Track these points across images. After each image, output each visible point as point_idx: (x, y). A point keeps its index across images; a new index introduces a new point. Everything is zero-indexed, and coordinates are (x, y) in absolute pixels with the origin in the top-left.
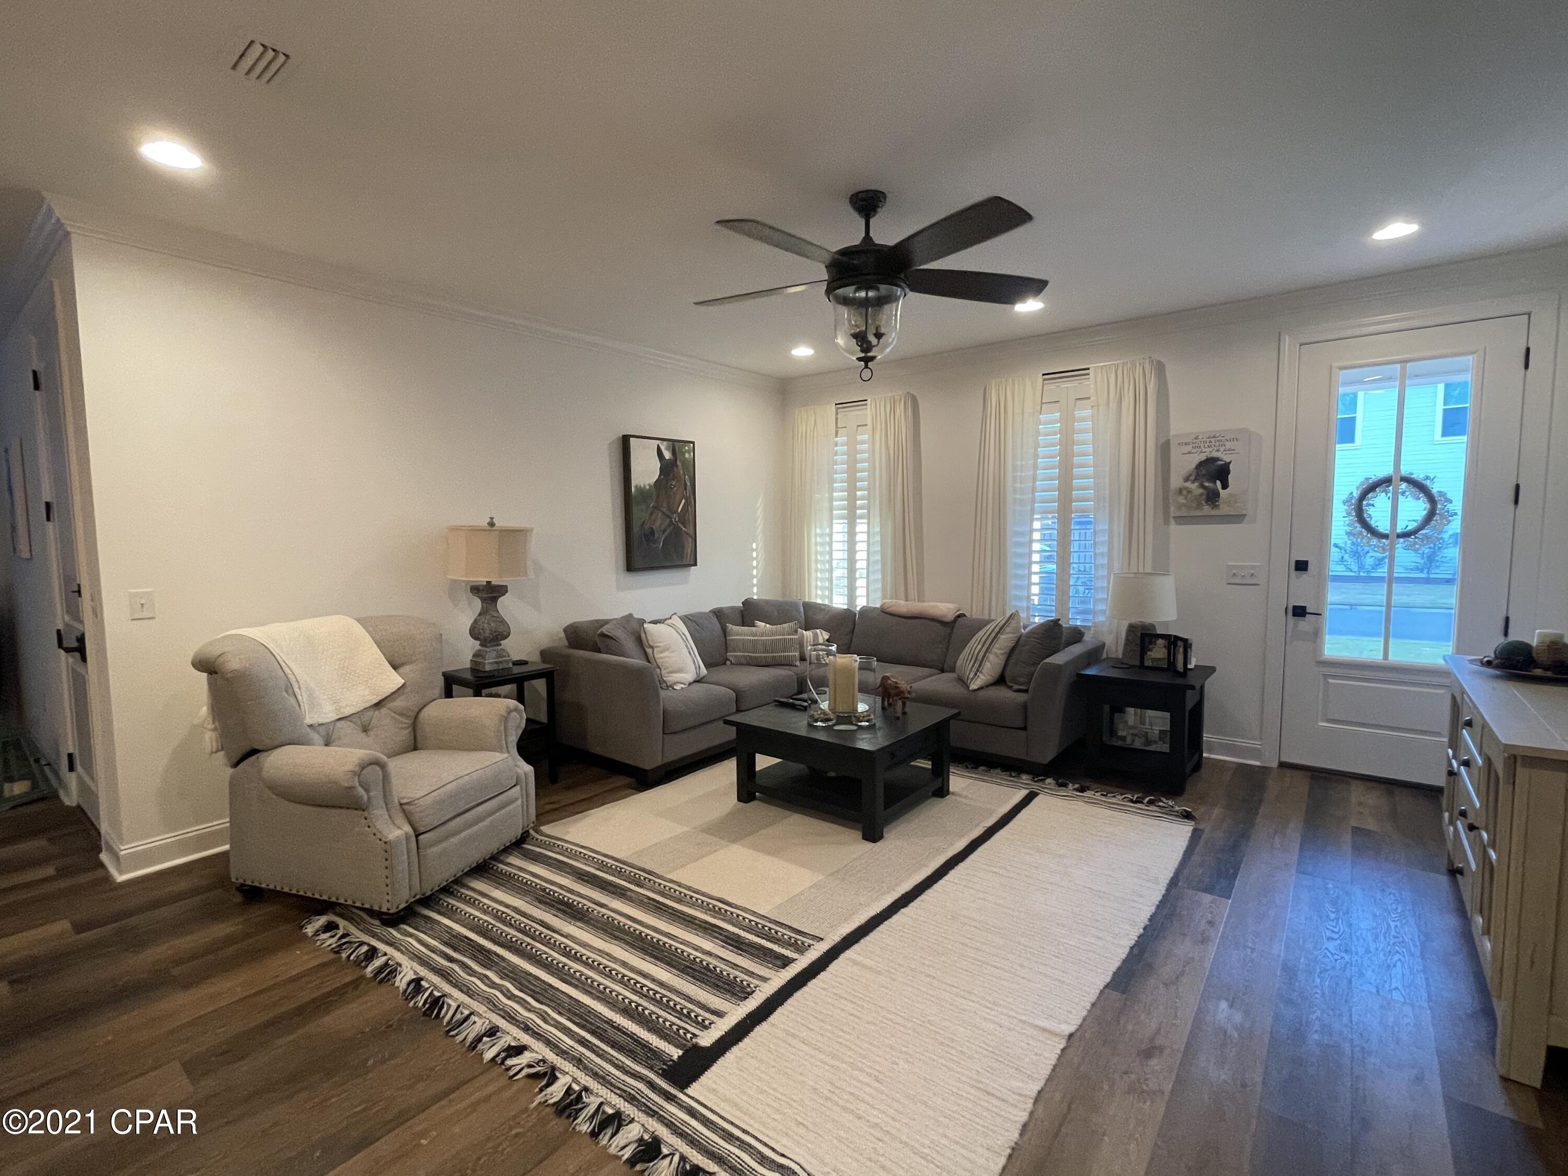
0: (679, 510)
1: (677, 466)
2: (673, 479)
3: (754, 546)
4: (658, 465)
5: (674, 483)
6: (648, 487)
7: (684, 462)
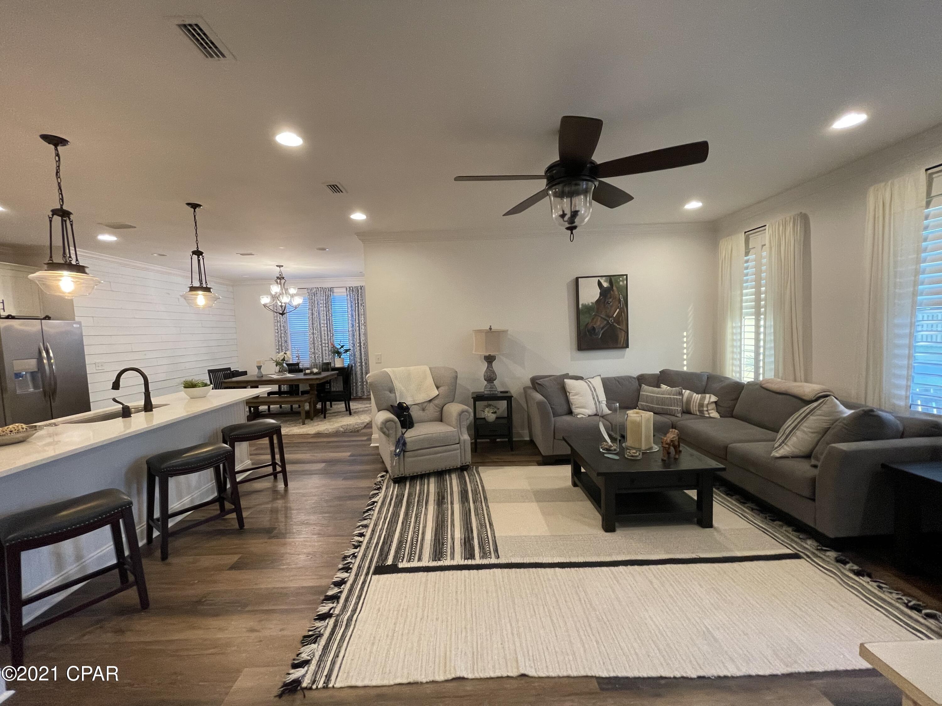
0: (614, 316)
1: (613, 291)
2: (610, 298)
3: (685, 334)
4: (599, 291)
5: (611, 300)
6: (591, 304)
7: (619, 288)
